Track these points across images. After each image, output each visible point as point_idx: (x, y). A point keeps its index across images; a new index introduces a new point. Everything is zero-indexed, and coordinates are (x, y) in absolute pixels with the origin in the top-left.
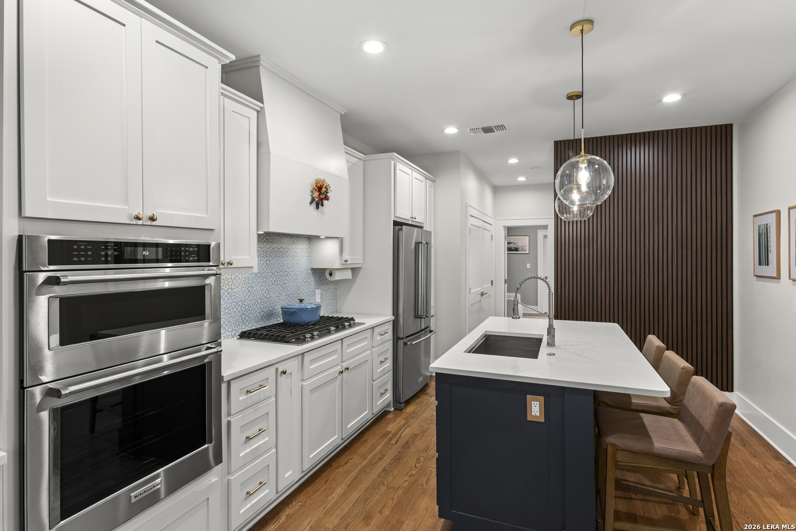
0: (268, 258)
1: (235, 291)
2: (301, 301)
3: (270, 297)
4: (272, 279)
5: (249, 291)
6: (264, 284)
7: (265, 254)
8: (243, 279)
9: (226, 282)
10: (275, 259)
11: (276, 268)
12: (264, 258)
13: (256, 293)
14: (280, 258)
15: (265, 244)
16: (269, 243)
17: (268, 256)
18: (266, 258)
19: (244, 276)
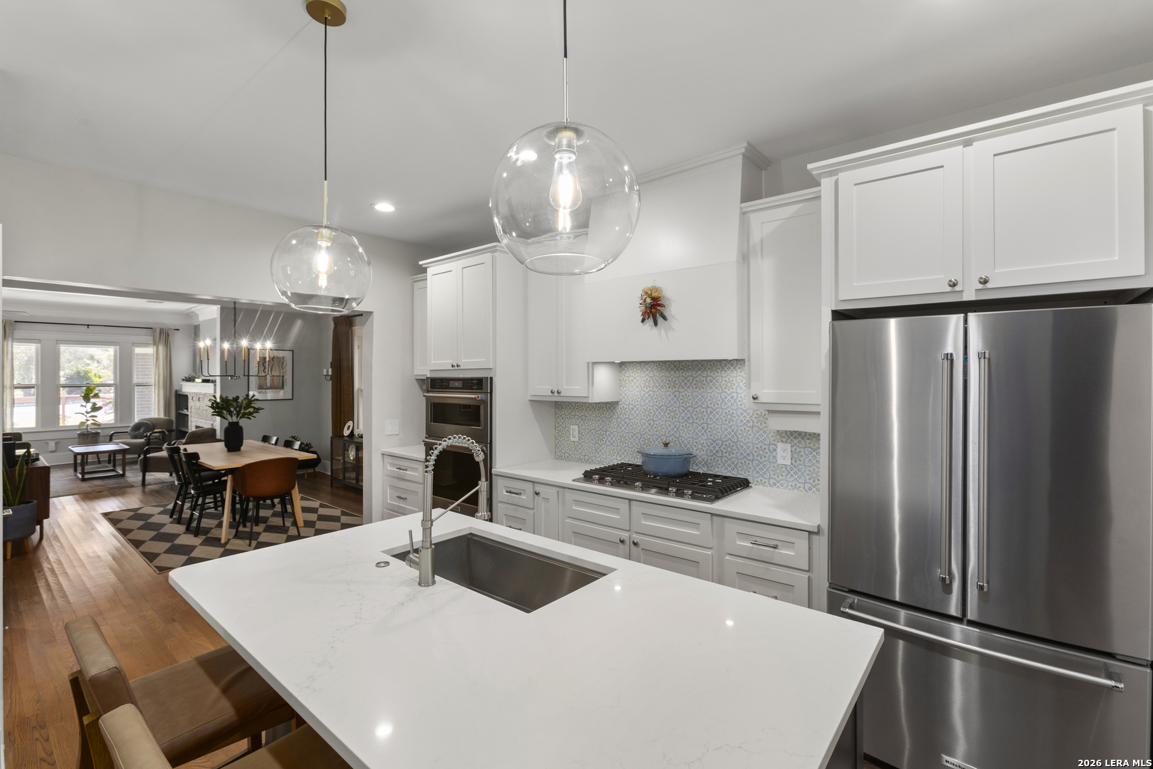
0: (677, 389)
1: (633, 421)
2: (666, 445)
3: (680, 436)
4: (683, 415)
5: (650, 424)
6: (670, 419)
7: (672, 384)
8: (643, 410)
9: (623, 411)
10: (689, 391)
11: (690, 402)
12: (670, 389)
13: (659, 428)
14: (697, 390)
15: (672, 372)
16: (678, 371)
17: (677, 386)
18: (674, 389)
19: (643, 407)
